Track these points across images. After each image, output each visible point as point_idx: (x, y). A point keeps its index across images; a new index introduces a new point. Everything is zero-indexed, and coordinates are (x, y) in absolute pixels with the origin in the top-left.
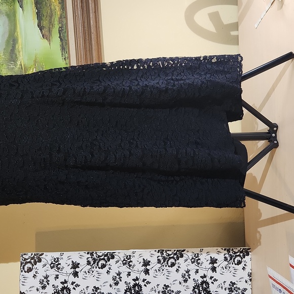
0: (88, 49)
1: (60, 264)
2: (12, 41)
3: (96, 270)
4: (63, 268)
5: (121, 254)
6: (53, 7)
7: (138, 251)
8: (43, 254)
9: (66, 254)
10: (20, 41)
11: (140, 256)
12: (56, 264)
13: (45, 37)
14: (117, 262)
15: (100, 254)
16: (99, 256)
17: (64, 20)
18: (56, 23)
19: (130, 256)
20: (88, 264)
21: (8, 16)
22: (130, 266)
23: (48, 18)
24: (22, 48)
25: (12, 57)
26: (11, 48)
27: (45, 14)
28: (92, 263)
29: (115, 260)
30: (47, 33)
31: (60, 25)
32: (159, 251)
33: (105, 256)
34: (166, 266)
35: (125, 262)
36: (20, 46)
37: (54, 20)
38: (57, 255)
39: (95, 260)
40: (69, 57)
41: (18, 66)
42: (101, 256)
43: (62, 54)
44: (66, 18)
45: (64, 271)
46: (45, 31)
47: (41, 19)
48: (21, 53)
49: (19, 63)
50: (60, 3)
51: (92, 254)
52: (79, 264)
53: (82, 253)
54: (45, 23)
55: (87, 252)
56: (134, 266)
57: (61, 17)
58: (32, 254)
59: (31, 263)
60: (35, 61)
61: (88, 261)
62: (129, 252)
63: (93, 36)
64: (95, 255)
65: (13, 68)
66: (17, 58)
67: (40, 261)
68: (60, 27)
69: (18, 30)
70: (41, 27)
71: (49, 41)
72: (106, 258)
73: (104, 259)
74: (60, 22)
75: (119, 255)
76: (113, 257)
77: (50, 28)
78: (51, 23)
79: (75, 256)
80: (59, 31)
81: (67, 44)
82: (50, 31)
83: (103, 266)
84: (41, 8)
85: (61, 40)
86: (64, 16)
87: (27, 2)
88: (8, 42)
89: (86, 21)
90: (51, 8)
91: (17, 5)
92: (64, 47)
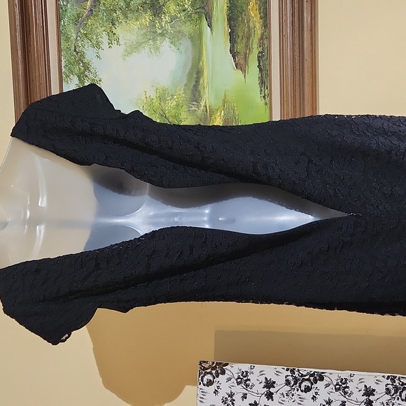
0: (297, 83)
1: (249, 380)
2: (196, 74)
3: (298, 393)
4: (253, 385)
5: (333, 375)
6: (251, 24)
7: (358, 375)
8: (227, 364)
9: (258, 368)
10: (205, 73)
11: (361, 380)
12: (243, 379)
13: (239, 66)
14: (327, 386)
15: (304, 373)
16: (302, 375)
17: (266, 42)
18: (255, 46)
19: (346, 380)
20: (286, 384)
21: (192, 38)
22: (345, 393)
23: (244, 41)
24: (208, 83)
25: (194, 96)
26: (194, 83)
27: (241, 34)
28: (293, 383)
29: (325, 382)
30: (242, 62)
31: (260, 49)
32: (388, 377)
33: (311, 375)
34: (398, 399)
35: (338, 386)
36: (205, 79)
37: (253, 42)
38: (245, 367)
39: (296, 380)
40: (270, 95)
41: (202, 108)
42: (305, 376)
43: (261, 90)
44: (269, 38)
45: (254, 389)
46: (240, 59)
47: (236, 42)
48: (206, 90)
49: (202, 104)
50: (261, 18)
51: (293, 372)
52: (274, 382)
53: (279, 368)
54: (240, 47)
55: (286, 368)
56: (351, 393)
57: (262, 38)
58: (213, 363)
59: (212, 374)
60: (224, 102)
61: (287, 381)
62: (345, 374)
63: (307, 64)
64: (296, 373)
65: (196, 110)
66: (200, 96)
67: (223, 372)
68: (260, 52)
69: (204, 58)
70: (234, 54)
71: (244, 71)
72: (312, 378)
73: (308, 380)
74: (261, 44)
75: (330, 376)
76: (322, 379)
77: (246, 54)
78: (248, 47)
79: (270, 372)
80: (259, 57)
81: (269, 75)
82: (246, 58)
83: (308, 389)
84: (235, 26)
85: (261, 70)
86: (266, 37)
87: (217, 18)
88: (190, 74)
89: (297, 42)
90: (249, 26)
91: (205, 23)
92: (264, 81)
